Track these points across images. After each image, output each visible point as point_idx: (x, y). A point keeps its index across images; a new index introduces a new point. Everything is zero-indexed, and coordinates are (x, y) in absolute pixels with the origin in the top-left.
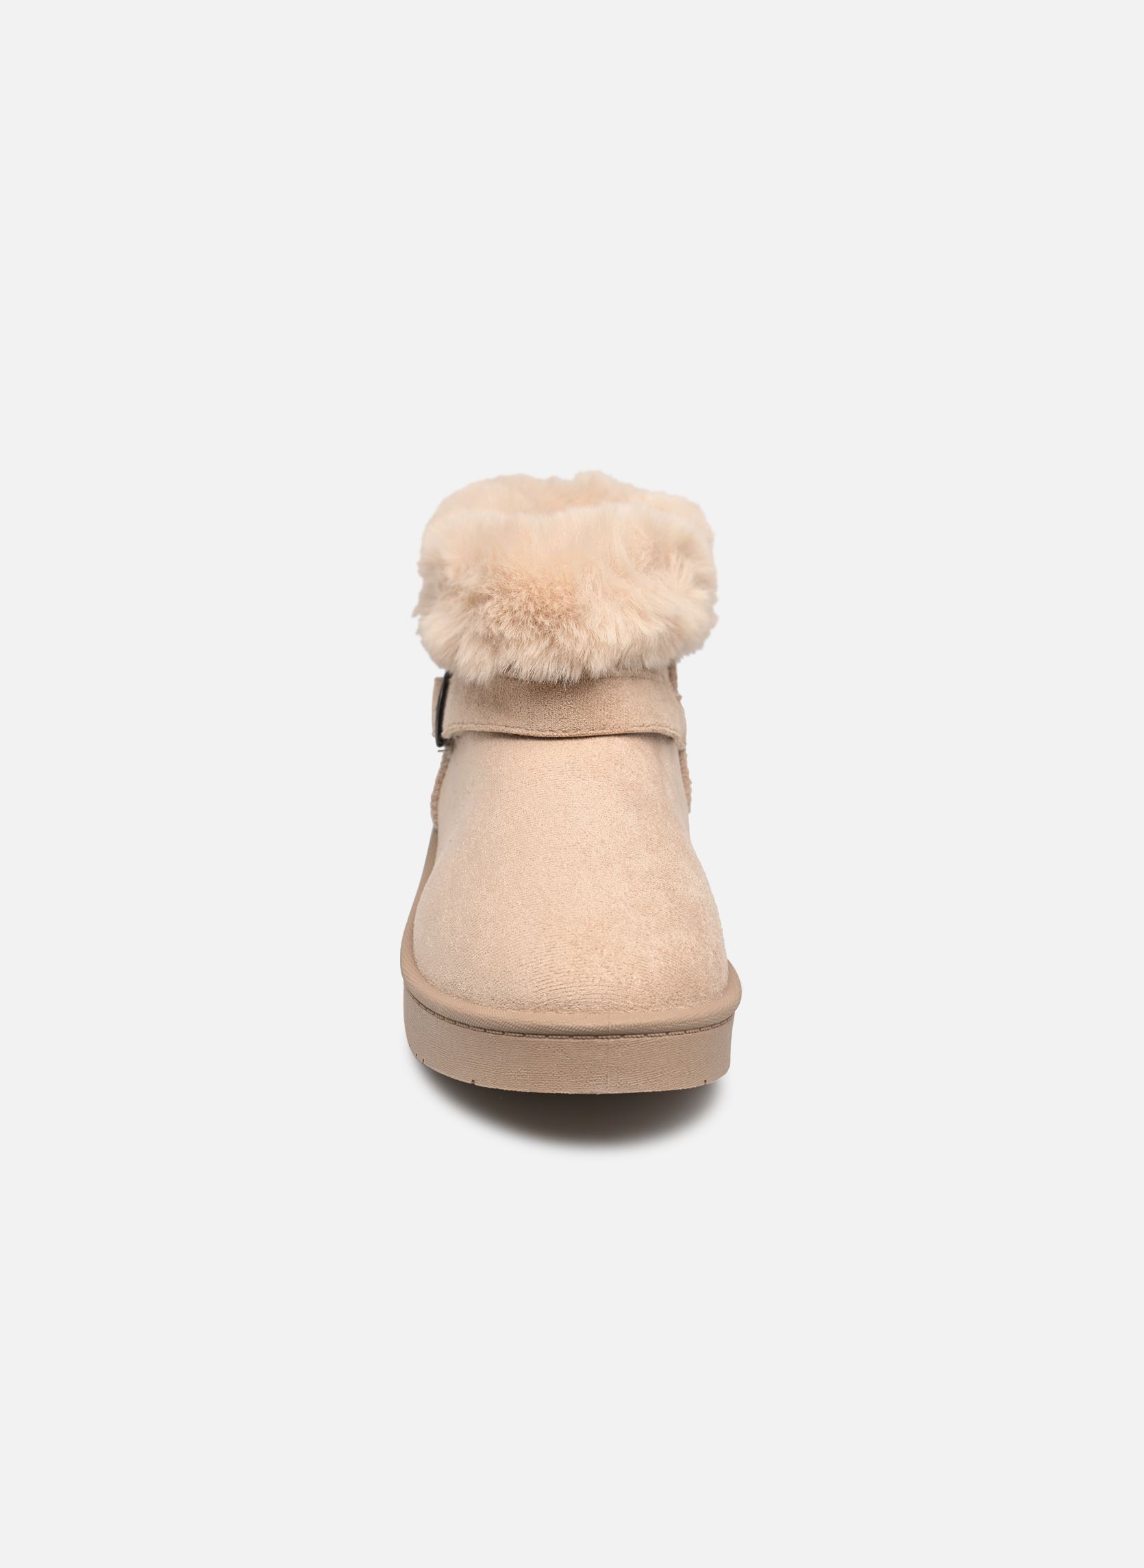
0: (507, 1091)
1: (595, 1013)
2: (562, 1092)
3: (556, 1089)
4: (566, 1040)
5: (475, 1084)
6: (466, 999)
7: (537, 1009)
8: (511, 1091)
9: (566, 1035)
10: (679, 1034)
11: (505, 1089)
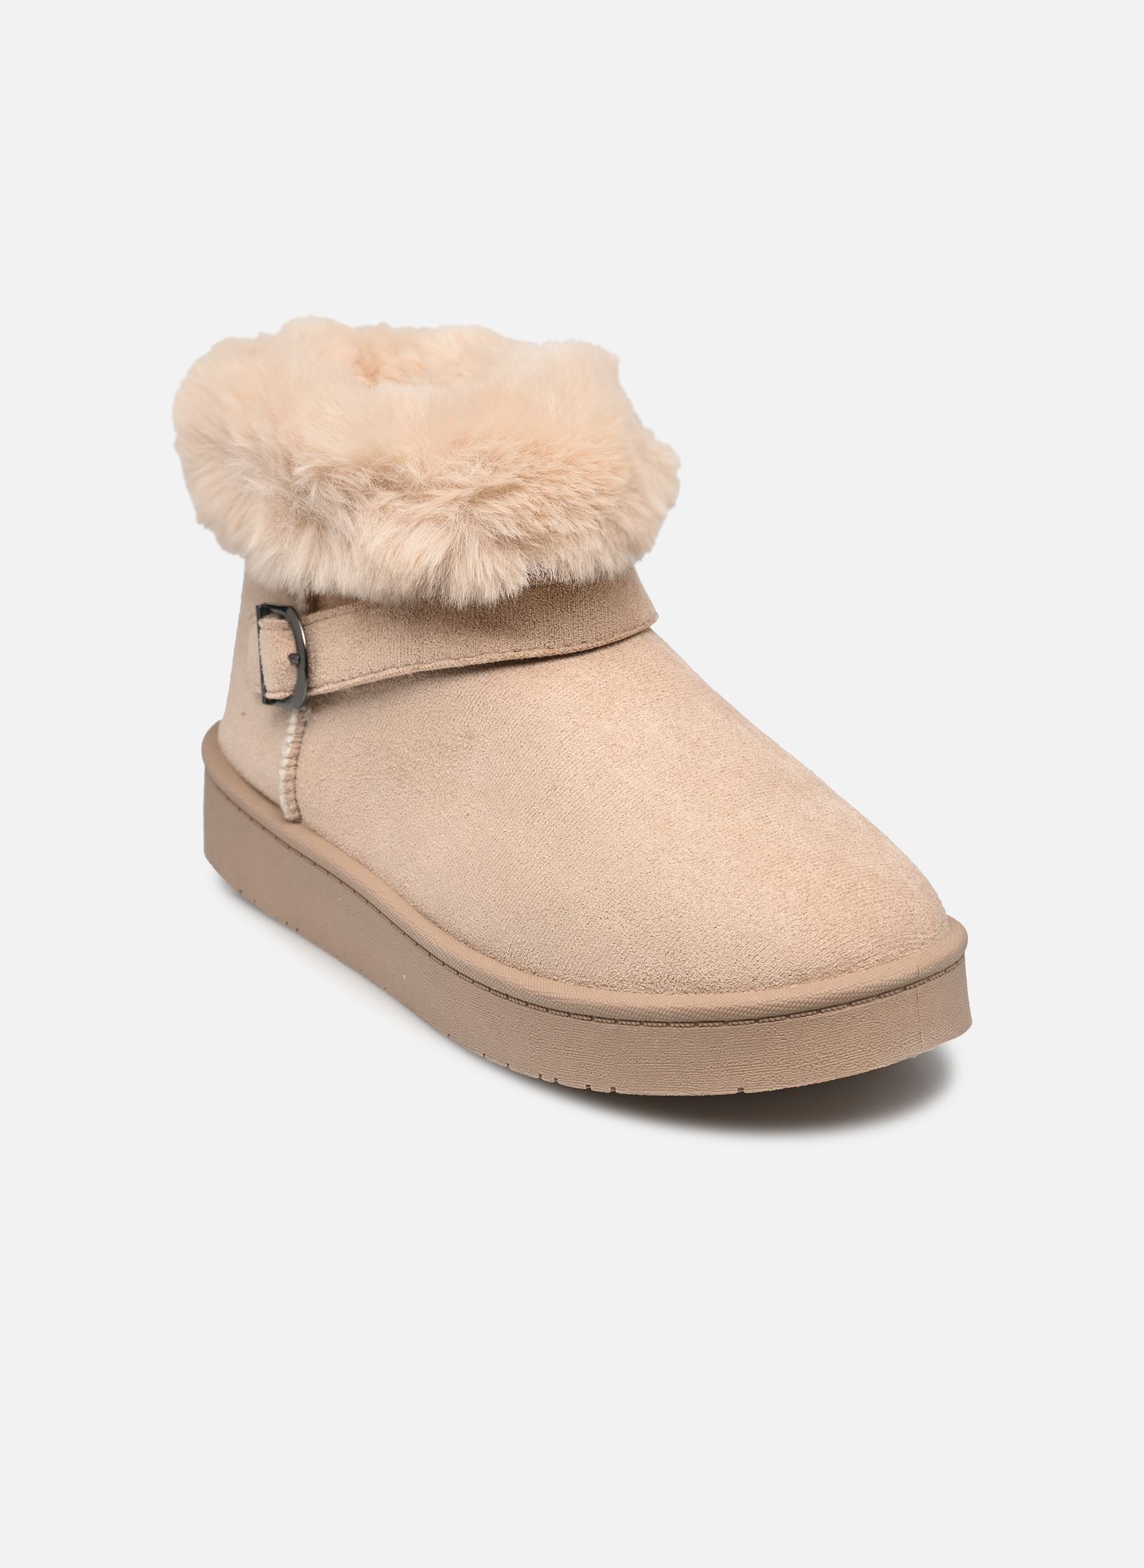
0: (802, 1087)
1: (893, 960)
2: (876, 1068)
3: (868, 1066)
4: (873, 1003)
5: (745, 1092)
6: (703, 990)
7: (826, 974)
8: (809, 1086)
9: (872, 997)
10: (940, 976)
11: (798, 1086)
